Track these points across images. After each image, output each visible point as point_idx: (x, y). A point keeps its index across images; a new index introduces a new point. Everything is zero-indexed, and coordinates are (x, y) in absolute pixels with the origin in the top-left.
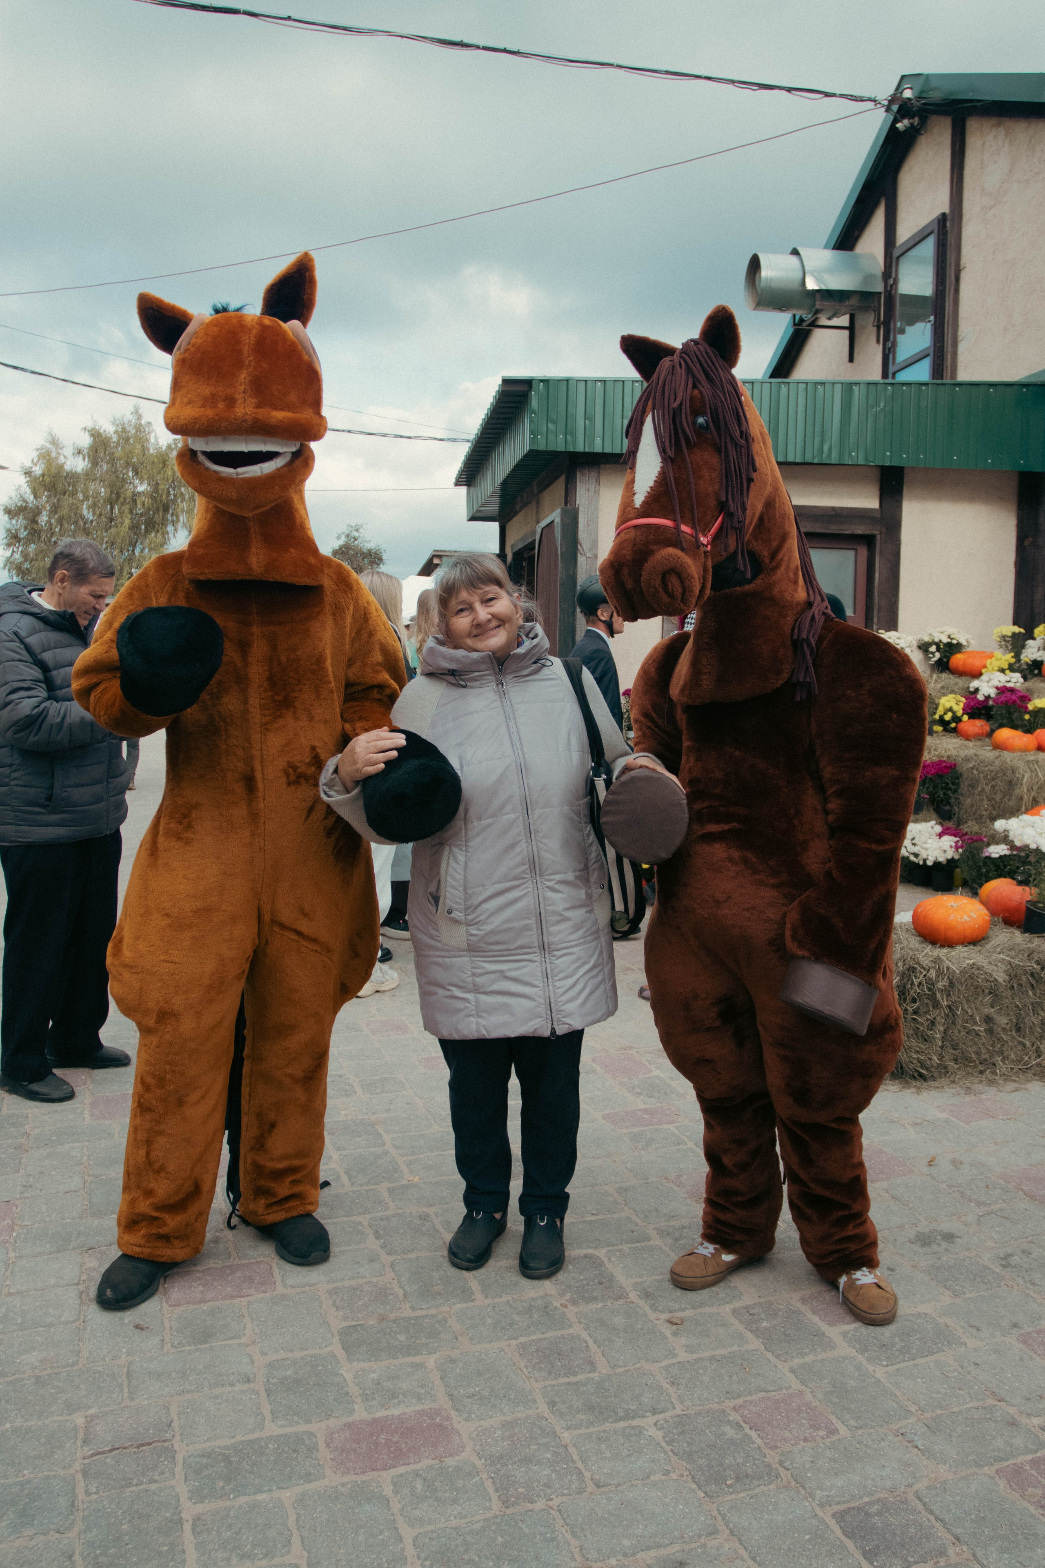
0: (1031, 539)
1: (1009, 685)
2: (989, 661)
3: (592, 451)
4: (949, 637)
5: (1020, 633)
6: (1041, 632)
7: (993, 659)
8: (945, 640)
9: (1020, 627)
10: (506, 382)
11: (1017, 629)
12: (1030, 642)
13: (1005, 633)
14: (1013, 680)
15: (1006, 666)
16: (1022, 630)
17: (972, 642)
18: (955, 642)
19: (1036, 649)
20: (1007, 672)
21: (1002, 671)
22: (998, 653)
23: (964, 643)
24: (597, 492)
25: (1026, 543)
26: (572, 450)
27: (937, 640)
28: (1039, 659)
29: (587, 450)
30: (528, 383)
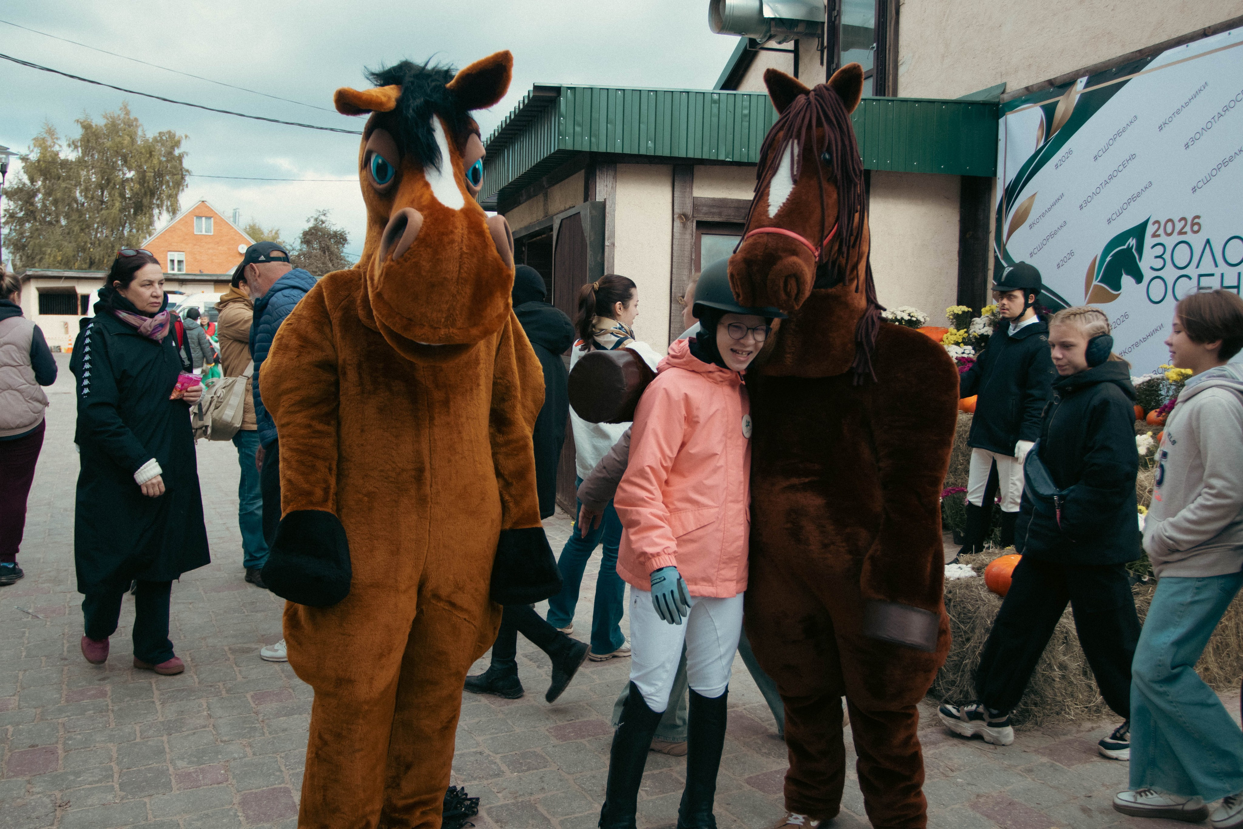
0: (971, 233)
1: (965, 356)
2: (945, 336)
3: (613, 151)
4: (909, 315)
5: (968, 311)
6: (987, 311)
7: (949, 334)
8: (907, 318)
9: (968, 307)
10: (537, 88)
11: (964, 308)
12: (976, 320)
13: (956, 312)
14: (967, 352)
15: (960, 341)
16: (970, 309)
17: (928, 319)
18: (914, 319)
19: (982, 326)
20: (962, 345)
21: (957, 344)
22: (952, 329)
23: (922, 320)
24: (614, 189)
25: (968, 236)
26: (596, 150)
27: (899, 317)
28: (986, 334)
29: (608, 151)
30: (557, 90)
